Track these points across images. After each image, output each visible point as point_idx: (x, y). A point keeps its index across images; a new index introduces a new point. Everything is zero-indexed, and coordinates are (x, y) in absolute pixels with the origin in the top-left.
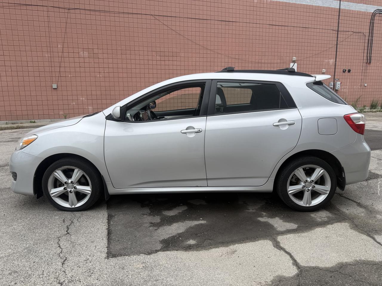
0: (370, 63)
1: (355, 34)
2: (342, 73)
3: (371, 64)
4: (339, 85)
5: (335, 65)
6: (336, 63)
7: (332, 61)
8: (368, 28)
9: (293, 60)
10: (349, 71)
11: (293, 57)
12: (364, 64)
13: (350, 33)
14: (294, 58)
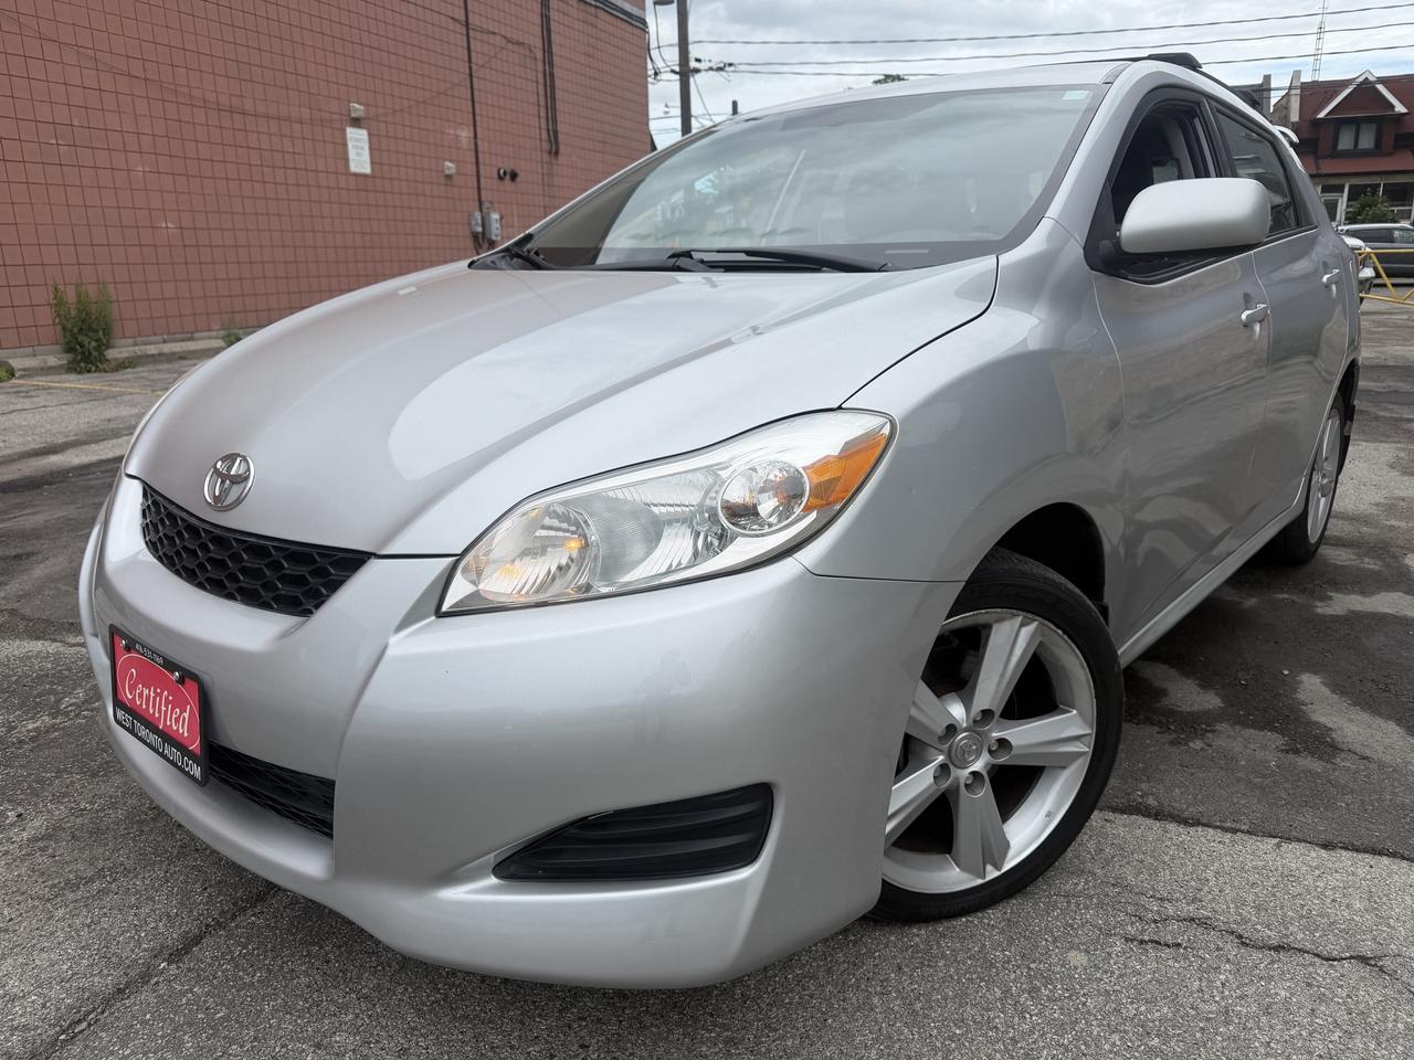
0: (557, 153)
1: (510, 46)
2: (496, 181)
3: (560, 157)
4: (498, 225)
5: (477, 152)
6: (476, 144)
7: (465, 134)
8: (537, 30)
9: (354, 115)
10: (514, 176)
11: (350, 102)
12: (546, 157)
13: (498, 40)
14: (358, 109)
